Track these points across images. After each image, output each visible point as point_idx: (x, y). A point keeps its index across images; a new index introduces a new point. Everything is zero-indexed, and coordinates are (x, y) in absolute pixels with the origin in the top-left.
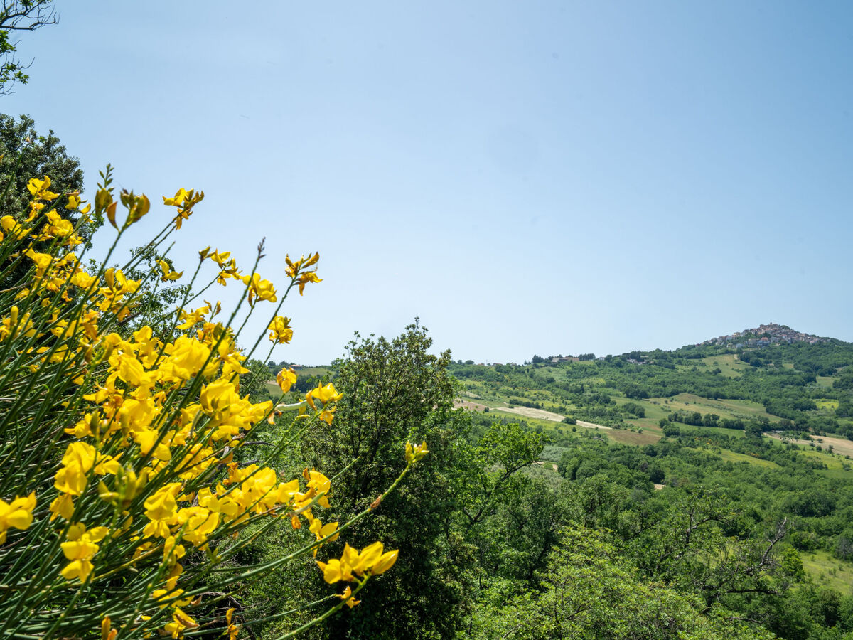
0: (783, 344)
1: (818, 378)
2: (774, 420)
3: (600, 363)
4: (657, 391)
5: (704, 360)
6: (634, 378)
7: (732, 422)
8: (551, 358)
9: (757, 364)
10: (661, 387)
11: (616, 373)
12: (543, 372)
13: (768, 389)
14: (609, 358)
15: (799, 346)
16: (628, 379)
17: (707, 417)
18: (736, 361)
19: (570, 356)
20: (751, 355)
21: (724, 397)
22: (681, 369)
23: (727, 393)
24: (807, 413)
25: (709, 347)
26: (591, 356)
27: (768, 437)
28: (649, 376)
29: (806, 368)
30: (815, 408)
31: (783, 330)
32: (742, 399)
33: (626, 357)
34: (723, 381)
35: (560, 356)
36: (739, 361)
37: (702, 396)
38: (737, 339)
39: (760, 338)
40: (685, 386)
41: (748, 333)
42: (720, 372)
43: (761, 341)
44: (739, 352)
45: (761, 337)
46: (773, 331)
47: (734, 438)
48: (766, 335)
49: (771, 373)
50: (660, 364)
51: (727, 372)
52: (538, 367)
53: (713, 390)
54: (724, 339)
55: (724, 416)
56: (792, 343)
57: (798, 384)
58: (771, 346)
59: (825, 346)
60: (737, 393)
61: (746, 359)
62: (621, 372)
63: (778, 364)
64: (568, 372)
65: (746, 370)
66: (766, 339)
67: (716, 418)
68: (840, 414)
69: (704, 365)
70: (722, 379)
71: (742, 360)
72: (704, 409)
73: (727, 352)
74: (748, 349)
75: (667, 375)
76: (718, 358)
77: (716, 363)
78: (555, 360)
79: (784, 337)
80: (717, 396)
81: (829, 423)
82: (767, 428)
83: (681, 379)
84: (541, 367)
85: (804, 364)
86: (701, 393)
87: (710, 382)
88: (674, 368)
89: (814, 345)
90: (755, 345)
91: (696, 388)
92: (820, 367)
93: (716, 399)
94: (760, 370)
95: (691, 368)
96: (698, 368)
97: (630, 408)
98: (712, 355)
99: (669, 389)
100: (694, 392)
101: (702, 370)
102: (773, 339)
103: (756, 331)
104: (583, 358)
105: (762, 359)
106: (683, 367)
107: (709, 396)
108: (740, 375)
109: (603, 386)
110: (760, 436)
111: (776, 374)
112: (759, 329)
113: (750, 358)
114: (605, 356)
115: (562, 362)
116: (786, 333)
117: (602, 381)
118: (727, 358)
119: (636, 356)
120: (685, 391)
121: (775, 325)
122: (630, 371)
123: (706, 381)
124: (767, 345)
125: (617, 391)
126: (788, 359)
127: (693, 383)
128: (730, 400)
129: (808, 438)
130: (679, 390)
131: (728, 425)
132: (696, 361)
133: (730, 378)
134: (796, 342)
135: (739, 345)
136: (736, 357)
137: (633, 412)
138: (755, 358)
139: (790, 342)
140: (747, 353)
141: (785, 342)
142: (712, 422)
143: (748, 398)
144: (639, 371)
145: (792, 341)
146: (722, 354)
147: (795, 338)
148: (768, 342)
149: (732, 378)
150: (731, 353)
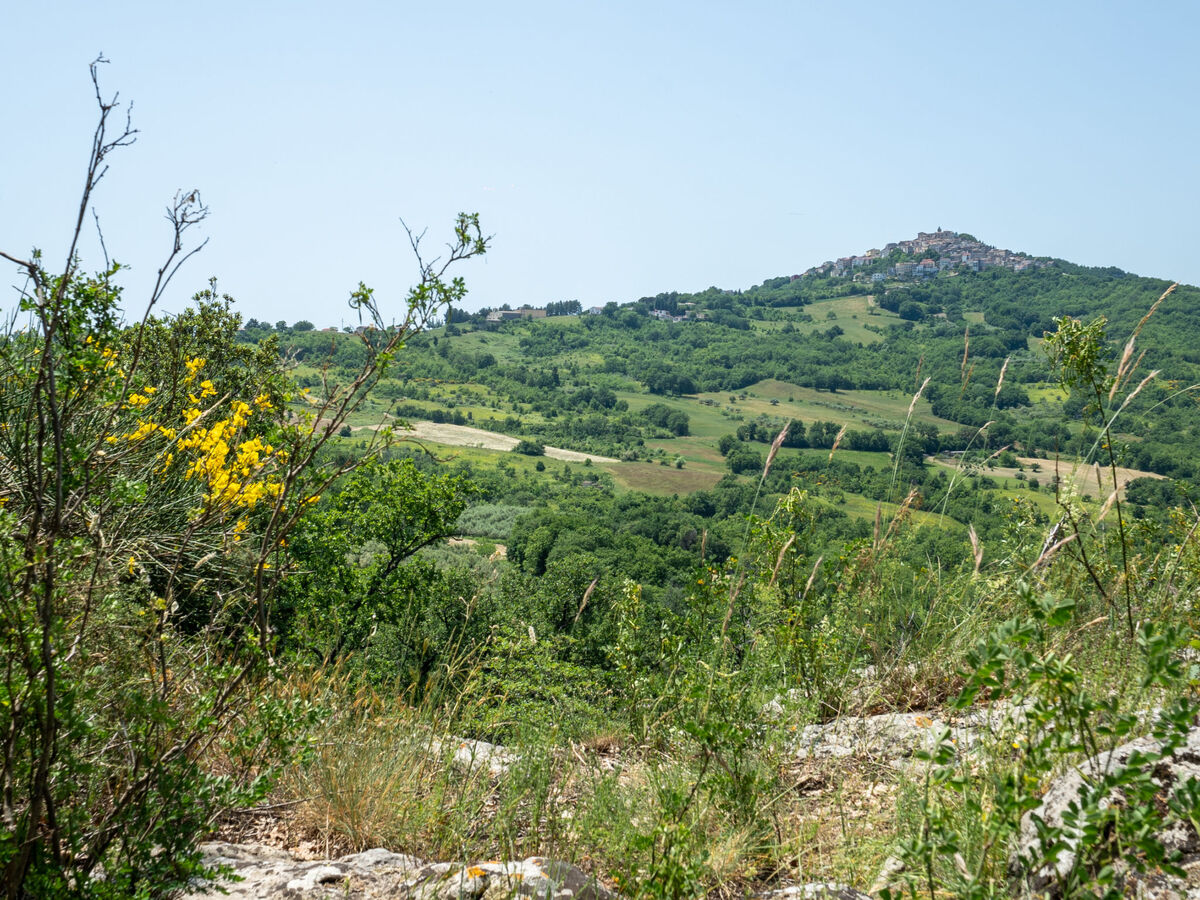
0: (964, 273)
1: (1031, 340)
2: (948, 429)
3: (591, 321)
4: (714, 377)
5: (807, 309)
6: (665, 350)
7: (866, 437)
8: (485, 313)
9: (913, 315)
10: (721, 369)
11: (627, 341)
12: (469, 344)
13: (936, 366)
14: (611, 310)
15: (995, 277)
16: (652, 354)
17: (817, 428)
18: (872, 309)
19: (527, 307)
20: (901, 296)
21: (849, 386)
22: (760, 328)
23: (856, 378)
24: (1012, 413)
25: (818, 281)
26: (573, 307)
27: (936, 464)
28: (696, 345)
29: (1008, 320)
30: (1026, 402)
31: (964, 244)
32: (885, 389)
33: (647, 305)
34: (847, 354)
35: (506, 307)
36: (879, 310)
37: (806, 385)
38: (873, 264)
39: (919, 261)
40: (771, 365)
41: (895, 251)
42: (840, 333)
43: (920, 267)
44: (878, 290)
45: (920, 258)
46: (945, 247)
47: (870, 469)
48: (931, 254)
49: (941, 334)
50: (717, 320)
51: (856, 334)
52: (457, 333)
53: (827, 372)
54: (848, 264)
55: (848, 425)
56: (980, 269)
57: (994, 355)
58: (940, 276)
59: (1043, 276)
60: (874, 376)
61: (891, 305)
62: (636, 339)
63: (955, 315)
64: (524, 343)
65: (893, 328)
66: (930, 262)
67: (833, 429)
68: (1072, 412)
69: (808, 319)
70: (844, 348)
71: (883, 306)
72: (809, 411)
73: (855, 292)
74: (895, 285)
75: (731, 343)
76: (836, 305)
77: (832, 316)
78: (494, 317)
79: (964, 258)
80: (836, 385)
81: (1052, 431)
82: (934, 447)
83: (761, 350)
84: (465, 332)
85: (1003, 314)
86: (804, 379)
87: (821, 355)
88: (746, 327)
89: (1022, 273)
90: (909, 276)
91: (793, 368)
92: (1034, 319)
93: (833, 391)
94: (918, 327)
95: (781, 326)
96: (796, 325)
97: (659, 415)
98: (823, 298)
99: (739, 372)
100: (788, 377)
101: (806, 330)
102: (943, 262)
103: (910, 246)
104: (554, 310)
105: (923, 305)
106: (766, 325)
107: (819, 385)
108: (880, 339)
109: (598, 370)
110: (921, 465)
111: (951, 335)
112: (916, 243)
113: (899, 302)
114: (602, 304)
115: (510, 319)
116: (969, 249)
117: (597, 359)
118: (855, 304)
119: (668, 303)
120: (771, 376)
121: (947, 234)
122: (655, 337)
123: (813, 353)
124: (931, 275)
125: (629, 381)
126: (974, 303)
127: (786, 359)
128: (862, 392)
129: (1012, 464)
130: (760, 373)
131: (858, 444)
132: (792, 310)
133: (860, 346)
134: (988, 269)
135: (877, 276)
136: (871, 300)
137: (663, 424)
138: (910, 303)
139: (976, 269)
140: (894, 294)
141: (968, 267)
142: (823, 438)
143: (898, 386)
144: (675, 335)
145: (980, 265)
146: (845, 295)
147: (986, 260)
148: (935, 269)
149: (865, 345)
150: (862, 292)
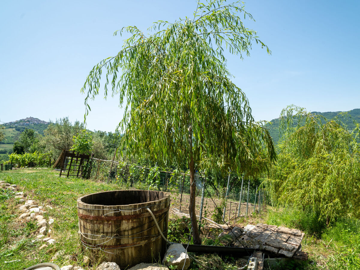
0: (35, 125)
15: (41, 125)
18: (14, 130)
20: (20, 128)
23: (5, 142)
25: (3, 126)
31: (35, 119)
32: (12, 144)
36: (15, 131)
38: (17, 123)
41: (21, 121)
43: (26, 123)
44: (16, 127)
45: (26, 122)
46: (31, 120)
48: (28, 121)
54: (11, 123)
56: (38, 124)
58: (30, 125)
61: (18, 130)
65: (17, 134)
66: (28, 122)
71: (16, 130)
73: (10, 127)
74: (20, 126)
76: (6, 130)
79: (35, 122)
89: (46, 125)
90: (23, 125)
102: (31, 122)
103: (24, 120)
108: (13, 135)
112: (26, 119)
113: (20, 129)
116: (36, 120)
118: (10, 130)
121: (32, 118)
124: (28, 125)
128: (7, 145)
133: (9, 137)
134: (40, 124)
135: (16, 125)
136: (14, 129)
138: (22, 129)
139: (37, 124)
140: (19, 128)
141: (36, 124)
145: (38, 123)
146: (8, 128)
147: (39, 122)
148: (29, 124)
149: (10, 137)
150: (12, 128)
